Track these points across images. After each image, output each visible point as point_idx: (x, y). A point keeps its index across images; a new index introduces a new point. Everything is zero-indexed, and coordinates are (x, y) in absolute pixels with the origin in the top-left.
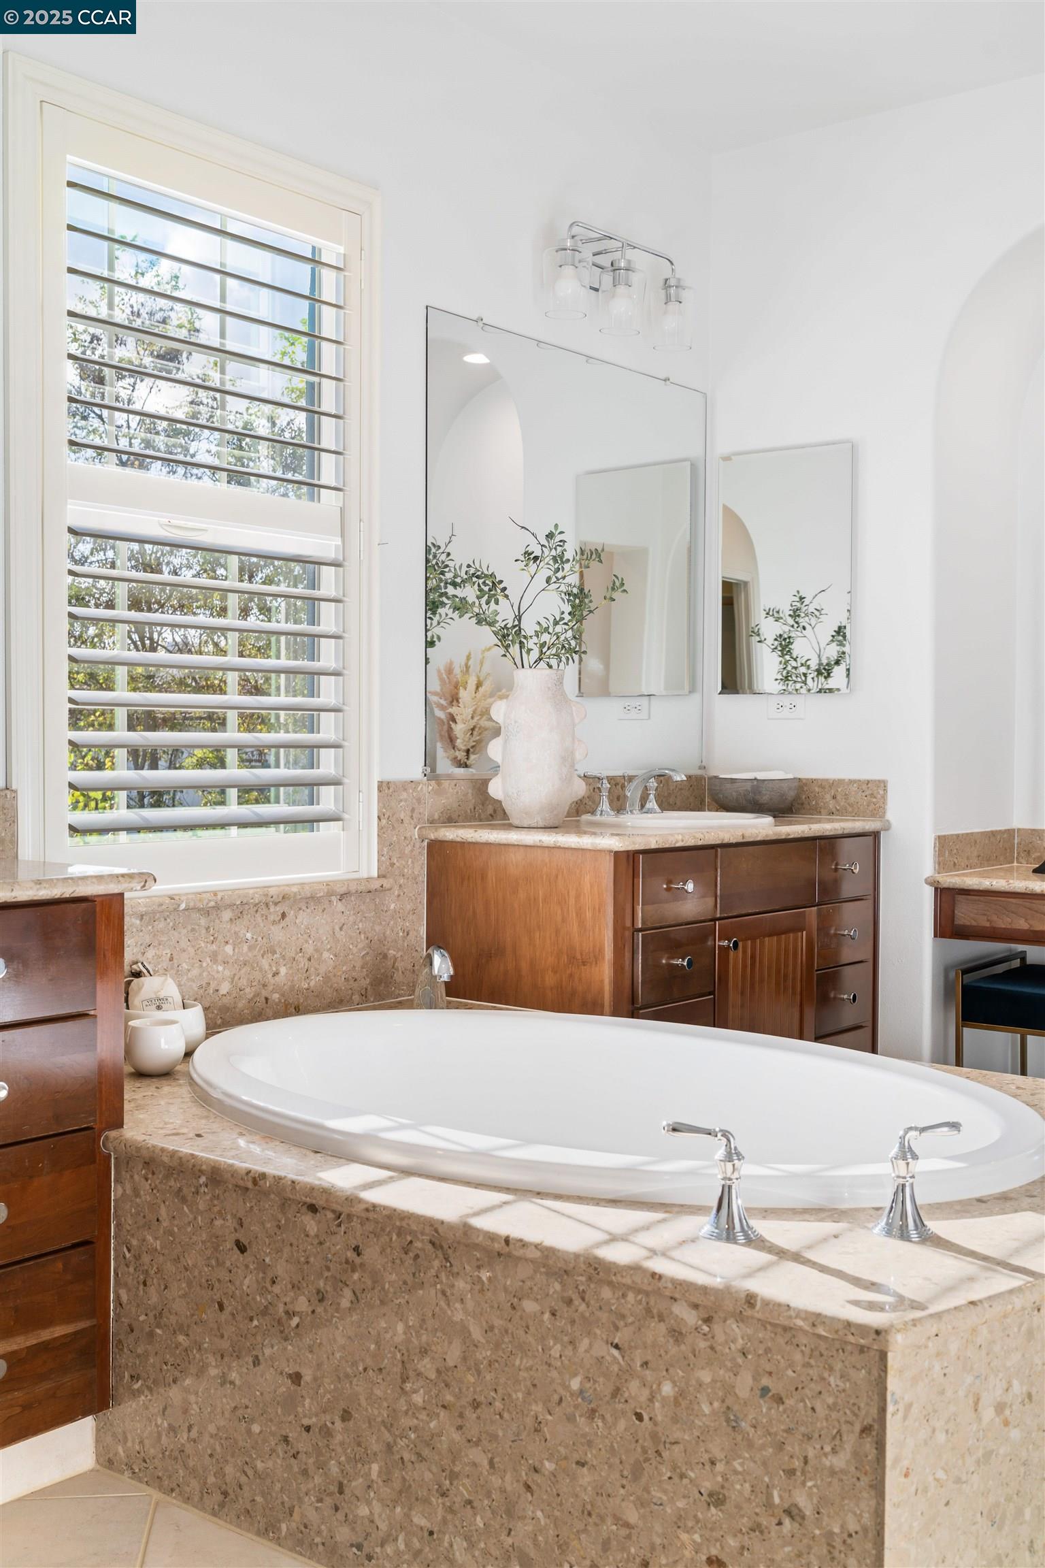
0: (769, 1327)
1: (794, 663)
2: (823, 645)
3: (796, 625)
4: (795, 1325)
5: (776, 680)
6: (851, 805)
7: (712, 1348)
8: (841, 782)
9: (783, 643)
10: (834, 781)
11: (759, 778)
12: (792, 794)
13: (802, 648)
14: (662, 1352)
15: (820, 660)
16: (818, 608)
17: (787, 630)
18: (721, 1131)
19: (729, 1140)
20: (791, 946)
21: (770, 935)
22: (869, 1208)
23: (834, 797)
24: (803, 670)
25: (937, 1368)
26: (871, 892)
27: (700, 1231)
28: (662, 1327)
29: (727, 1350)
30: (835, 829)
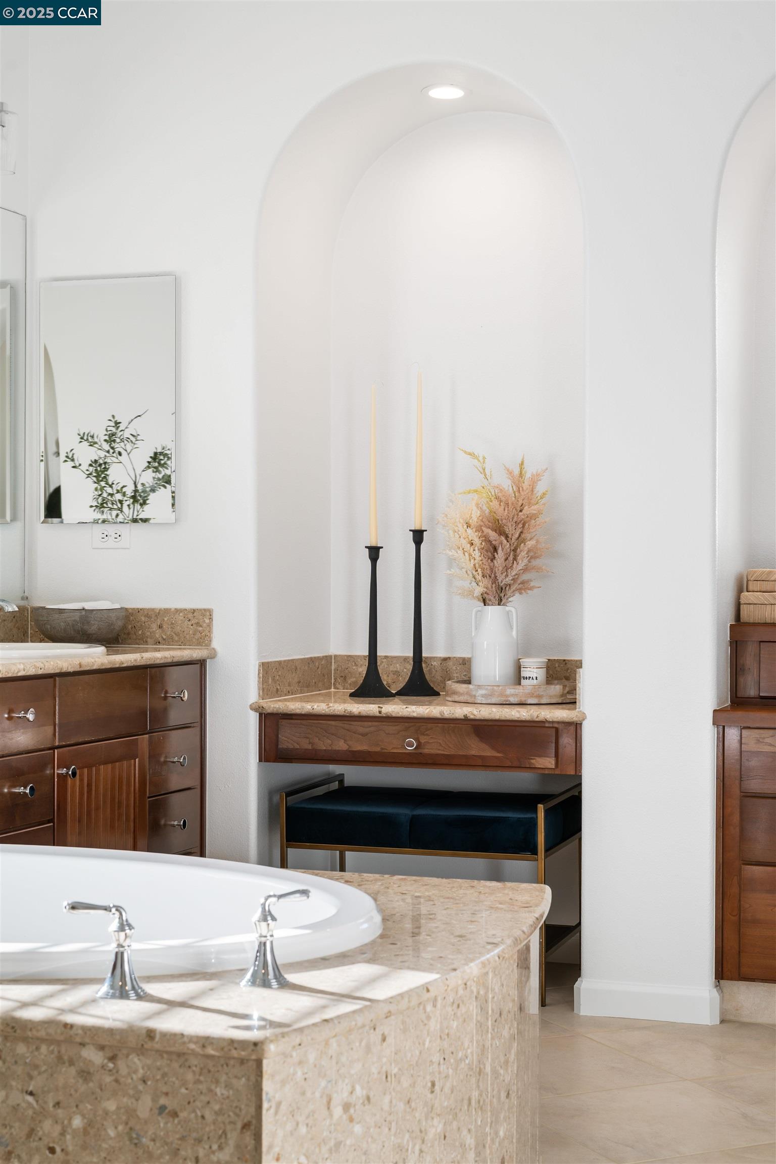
0: (165, 1056)
1: (109, 490)
2: (138, 472)
3: (111, 451)
4: (188, 1049)
5: (91, 506)
6: (177, 634)
7: (117, 1081)
8: (167, 611)
9: (99, 469)
10: (160, 610)
11: (87, 608)
12: (120, 623)
13: (118, 474)
14: (73, 1092)
15: (136, 487)
16: (135, 434)
17: (102, 456)
18: (114, 906)
19: (121, 914)
20: (125, 775)
21: (105, 763)
22: (234, 970)
23: (160, 627)
24: (118, 497)
25: (299, 1073)
26: (198, 720)
27: (97, 993)
28: (73, 1071)
29: (130, 1081)
30: (165, 658)
